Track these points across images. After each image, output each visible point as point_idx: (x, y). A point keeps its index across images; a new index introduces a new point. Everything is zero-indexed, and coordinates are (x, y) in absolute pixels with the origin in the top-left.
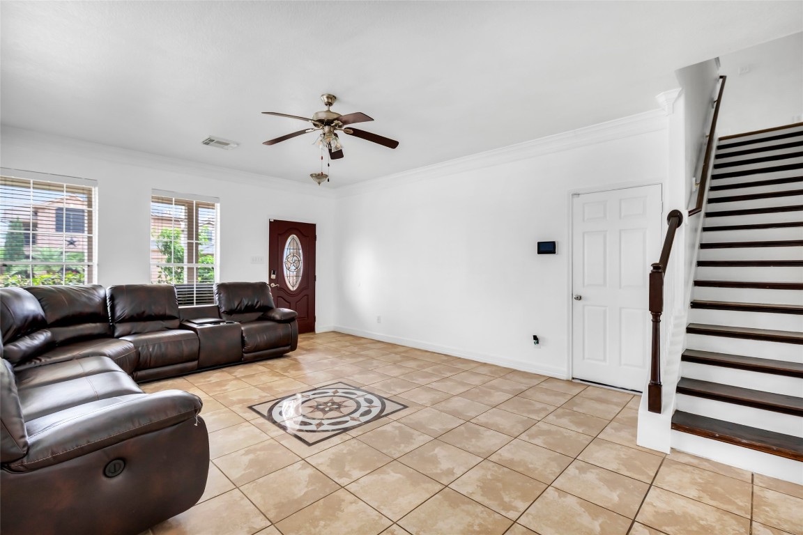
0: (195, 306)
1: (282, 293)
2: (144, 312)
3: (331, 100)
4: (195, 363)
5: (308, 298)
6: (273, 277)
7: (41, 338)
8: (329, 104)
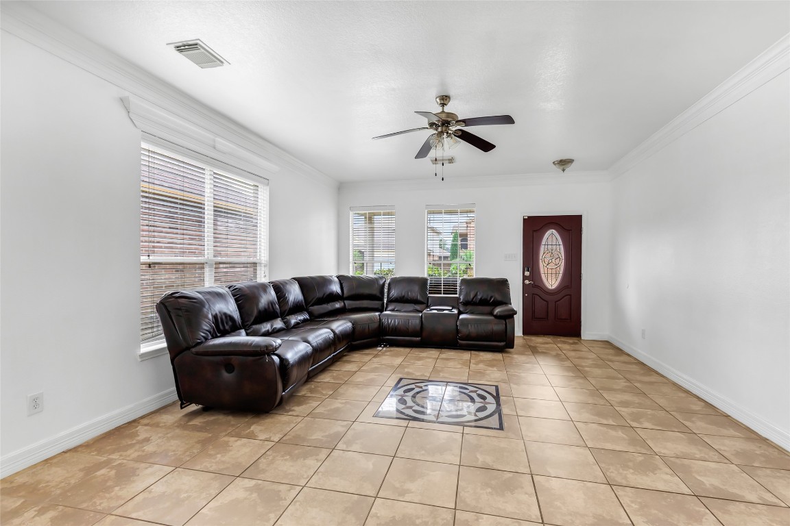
0: (442, 295)
1: (536, 291)
2: (404, 296)
3: (444, 99)
4: (418, 339)
5: (570, 300)
6: (527, 273)
7: (338, 305)
8: (443, 105)
